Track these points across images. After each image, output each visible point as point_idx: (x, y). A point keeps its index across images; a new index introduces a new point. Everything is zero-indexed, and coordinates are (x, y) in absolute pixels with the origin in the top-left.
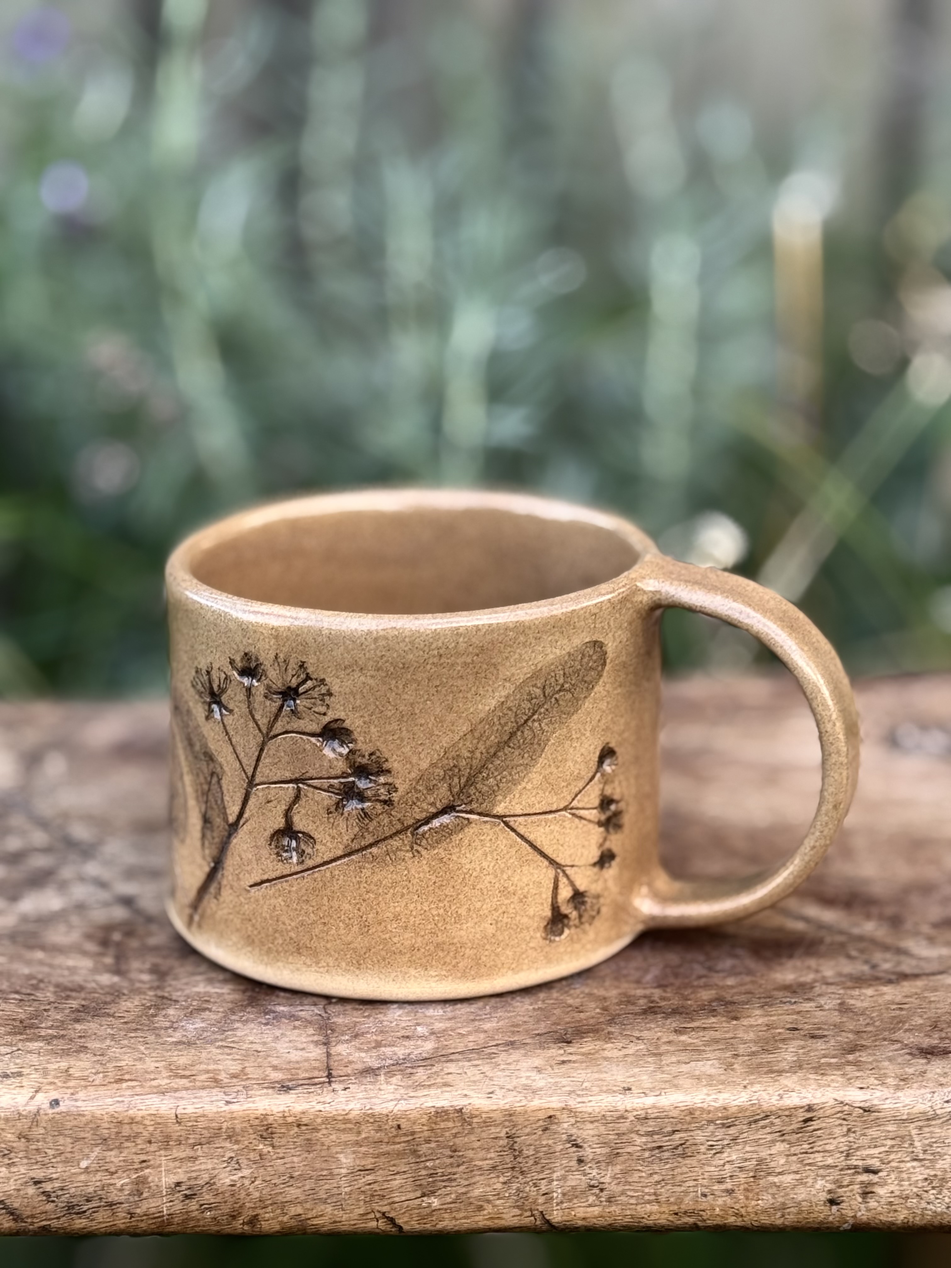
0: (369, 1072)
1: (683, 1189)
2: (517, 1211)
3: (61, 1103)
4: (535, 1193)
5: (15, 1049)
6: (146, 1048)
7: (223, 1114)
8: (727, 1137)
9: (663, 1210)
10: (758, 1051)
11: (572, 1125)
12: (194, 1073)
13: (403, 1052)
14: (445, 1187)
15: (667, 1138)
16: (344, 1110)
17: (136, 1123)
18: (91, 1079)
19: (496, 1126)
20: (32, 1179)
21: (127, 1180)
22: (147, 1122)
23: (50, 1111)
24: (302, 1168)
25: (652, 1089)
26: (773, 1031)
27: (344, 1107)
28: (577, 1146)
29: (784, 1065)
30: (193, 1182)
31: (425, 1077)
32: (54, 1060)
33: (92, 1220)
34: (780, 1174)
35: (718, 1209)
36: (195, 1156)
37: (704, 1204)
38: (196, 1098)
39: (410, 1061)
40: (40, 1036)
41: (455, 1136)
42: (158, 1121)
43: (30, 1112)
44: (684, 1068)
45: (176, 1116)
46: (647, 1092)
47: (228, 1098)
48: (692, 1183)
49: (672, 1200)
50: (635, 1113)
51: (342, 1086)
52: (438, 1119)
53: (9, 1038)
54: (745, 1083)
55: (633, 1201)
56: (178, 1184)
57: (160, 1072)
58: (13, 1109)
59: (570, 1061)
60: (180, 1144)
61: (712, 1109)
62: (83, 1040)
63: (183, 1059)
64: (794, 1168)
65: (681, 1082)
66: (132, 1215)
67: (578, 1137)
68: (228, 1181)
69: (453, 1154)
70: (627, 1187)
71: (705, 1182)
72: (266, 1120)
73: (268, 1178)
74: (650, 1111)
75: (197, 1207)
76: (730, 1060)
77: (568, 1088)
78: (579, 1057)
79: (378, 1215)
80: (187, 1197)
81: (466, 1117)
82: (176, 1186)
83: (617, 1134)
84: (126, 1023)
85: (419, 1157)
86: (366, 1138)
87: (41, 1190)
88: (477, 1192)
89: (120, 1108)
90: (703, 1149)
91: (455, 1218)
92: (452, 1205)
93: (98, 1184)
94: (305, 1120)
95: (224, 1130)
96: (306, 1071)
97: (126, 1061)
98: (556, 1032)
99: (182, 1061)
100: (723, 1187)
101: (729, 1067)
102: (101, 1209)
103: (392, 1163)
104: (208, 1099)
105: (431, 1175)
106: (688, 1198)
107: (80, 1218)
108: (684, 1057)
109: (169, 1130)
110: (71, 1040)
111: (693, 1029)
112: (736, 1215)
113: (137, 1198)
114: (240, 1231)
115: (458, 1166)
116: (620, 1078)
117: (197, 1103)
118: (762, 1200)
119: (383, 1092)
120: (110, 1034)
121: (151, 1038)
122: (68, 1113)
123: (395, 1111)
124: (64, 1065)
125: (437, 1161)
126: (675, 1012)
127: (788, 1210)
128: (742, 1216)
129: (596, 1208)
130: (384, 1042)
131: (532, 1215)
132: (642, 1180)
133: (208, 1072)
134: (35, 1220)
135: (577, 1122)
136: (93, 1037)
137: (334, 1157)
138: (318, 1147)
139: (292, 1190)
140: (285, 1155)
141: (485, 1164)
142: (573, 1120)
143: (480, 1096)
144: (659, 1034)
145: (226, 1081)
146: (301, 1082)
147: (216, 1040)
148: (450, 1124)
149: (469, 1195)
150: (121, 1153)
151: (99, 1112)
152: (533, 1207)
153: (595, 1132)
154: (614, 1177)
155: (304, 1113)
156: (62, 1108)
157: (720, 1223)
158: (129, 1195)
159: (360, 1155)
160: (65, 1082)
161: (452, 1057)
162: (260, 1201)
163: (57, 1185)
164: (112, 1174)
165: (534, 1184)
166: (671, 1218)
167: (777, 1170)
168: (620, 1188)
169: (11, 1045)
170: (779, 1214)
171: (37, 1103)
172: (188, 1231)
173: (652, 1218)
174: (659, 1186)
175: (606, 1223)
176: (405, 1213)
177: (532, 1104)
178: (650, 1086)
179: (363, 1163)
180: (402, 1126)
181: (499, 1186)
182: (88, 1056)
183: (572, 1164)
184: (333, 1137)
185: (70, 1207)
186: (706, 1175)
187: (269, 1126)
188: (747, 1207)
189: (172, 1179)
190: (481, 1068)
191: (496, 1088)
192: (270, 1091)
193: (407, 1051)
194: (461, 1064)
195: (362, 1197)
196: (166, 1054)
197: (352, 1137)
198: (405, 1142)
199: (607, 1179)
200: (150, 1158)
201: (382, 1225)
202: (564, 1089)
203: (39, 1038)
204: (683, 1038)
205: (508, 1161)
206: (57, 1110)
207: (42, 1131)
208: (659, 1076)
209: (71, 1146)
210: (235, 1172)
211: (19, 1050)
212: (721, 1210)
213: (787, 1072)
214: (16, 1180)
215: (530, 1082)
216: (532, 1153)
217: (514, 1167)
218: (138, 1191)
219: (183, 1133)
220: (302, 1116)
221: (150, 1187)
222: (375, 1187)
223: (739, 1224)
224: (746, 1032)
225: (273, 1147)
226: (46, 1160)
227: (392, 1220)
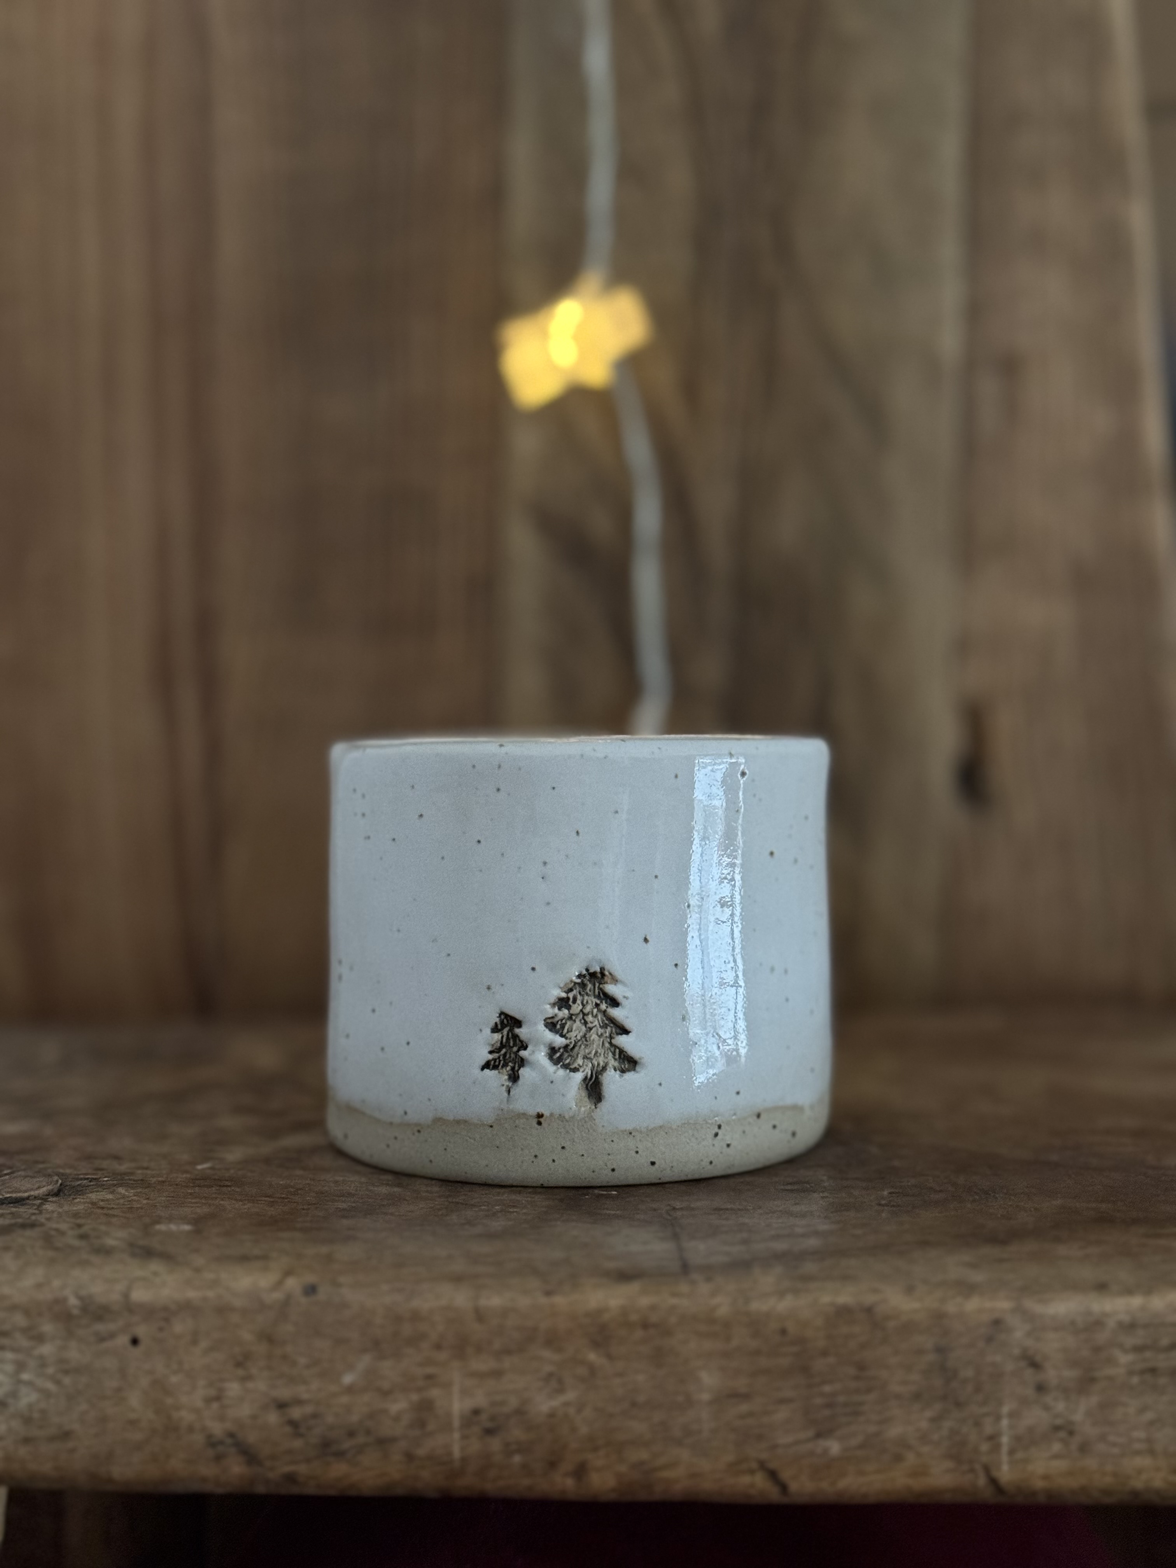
0: (740, 1264)
2: (950, 1465)
3: (319, 1290)
4: (976, 1436)
5: (261, 1237)
6: (434, 1239)
7: (540, 1309)
9: (1158, 1464)
11: (1028, 1334)
12: (501, 1260)
13: (781, 1247)
14: (848, 1423)
15: (1163, 1356)
16: (707, 1306)
17: (421, 1319)
19: (920, 1333)
20: (275, 1400)
21: (406, 1404)
22: (436, 1318)
23: (303, 1300)
24: (648, 1392)
25: (1138, 1285)
27: (707, 1303)
28: (1035, 1365)
30: (497, 1410)
31: (816, 1270)
32: (311, 1247)
33: (355, 1466)
36: (500, 1369)
38: (503, 1287)
41: (863, 1346)
42: (453, 1317)
43: (276, 1301)
45: (477, 1311)
50: (1117, 1319)
51: (703, 1278)
52: (839, 1321)
53: (254, 1229)
55: (1115, 1451)
56: (476, 1412)
58: (252, 1296)
59: (1012, 1259)
60: (480, 1351)
62: (351, 1232)
63: (485, 1249)
66: (410, 1457)
67: (1037, 1352)
68: (545, 1409)
69: (860, 1374)
70: (1106, 1429)
72: (600, 1317)
73: (601, 1406)
74: (1138, 1317)
75: (501, 1447)
77: (1018, 1284)
78: (1024, 1255)
79: (754, 1465)
80: (487, 1431)
81: (877, 1318)
82: (472, 1416)
83: (1092, 1348)
84: (408, 1220)
85: (813, 1376)
86: (737, 1347)
87: (287, 1417)
88: (894, 1431)
89: (399, 1299)
91: (861, 1473)
92: (859, 1453)
93: (366, 1409)
94: (653, 1319)
95: (541, 1332)
96: (654, 1261)
98: (983, 1234)
102: (368, 1448)
103: (774, 1385)
104: (521, 1289)
105: (829, 1405)
107: (339, 1462)
108: (1168, 1258)
109: (466, 1330)
110: (335, 1231)
111: (1169, 1235)
113: (418, 1433)
115: (867, 1392)
116: (1088, 1275)
120: (387, 1228)
121: (442, 1232)
122: (328, 1305)
123: (778, 1310)
124: (324, 1250)
125: (838, 1385)
126: (1138, 1221)
129: (1062, 1461)
131: (972, 1471)
132: (1129, 1418)
133: (519, 1260)
134: (276, 1464)
135: (1034, 1329)
136: (365, 1230)
137: (692, 1375)
138: (672, 1360)
139: (634, 1424)
140: (626, 1371)
141: (906, 1390)
142: (1028, 1327)
143: (895, 1290)
144: (1125, 1238)
145: (544, 1268)
146: (646, 1272)
147: (529, 1234)
148: (856, 1329)
149: (882, 1438)
150: (399, 1363)
151: (371, 1305)
152: (974, 1457)
153: (1060, 1345)
154: (1088, 1414)
155: (653, 1308)
156: (321, 1296)
158: (408, 1427)
159: (730, 1373)
160: (325, 1266)
162: (590, 1440)
163: (309, 1409)
164: (385, 1394)
165: (975, 1422)
168: (1098, 1430)
169: (256, 1234)
171: (286, 1290)
173: (1143, 1478)
174: (1153, 1429)
176: (792, 1463)
177: (970, 1302)
178: (1134, 1283)
179: (734, 1385)
180: (789, 1331)
181: (924, 1425)
182: (358, 1244)
183: (1028, 1392)
184: (693, 1345)
185: (325, 1444)
187: (603, 1327)
189: (469, 1404)
190: (891, 1263)
191: (917, 1283)
192: (605, 1281)
194: (861, 1259)
195: (732, 1437)
196: (462, 1244)
197: (719, 1346)
198: (791, 1354)
199: (1078, 1417)
200: (437, 1371)
201: (760, 1481)
202: (1012, 1284)
203: (293, 1229)
204: (1159, 1242)
205: (937, 1386)
206: (313, 1299)
207: (292, 1329)
209: (330, 1351)
210: (556, 1395)
211: (266, 1238)
214: (252, 1402)
216: (971, 1374)
217: (947, 1396)
218: (420, 1421)
219: (485, 1335)
220: (650, 1313)
221: (436, 1416)
222: (751, 1421)
225: (609, 1357)
226: (296, 1372)
227: (773, 1475)
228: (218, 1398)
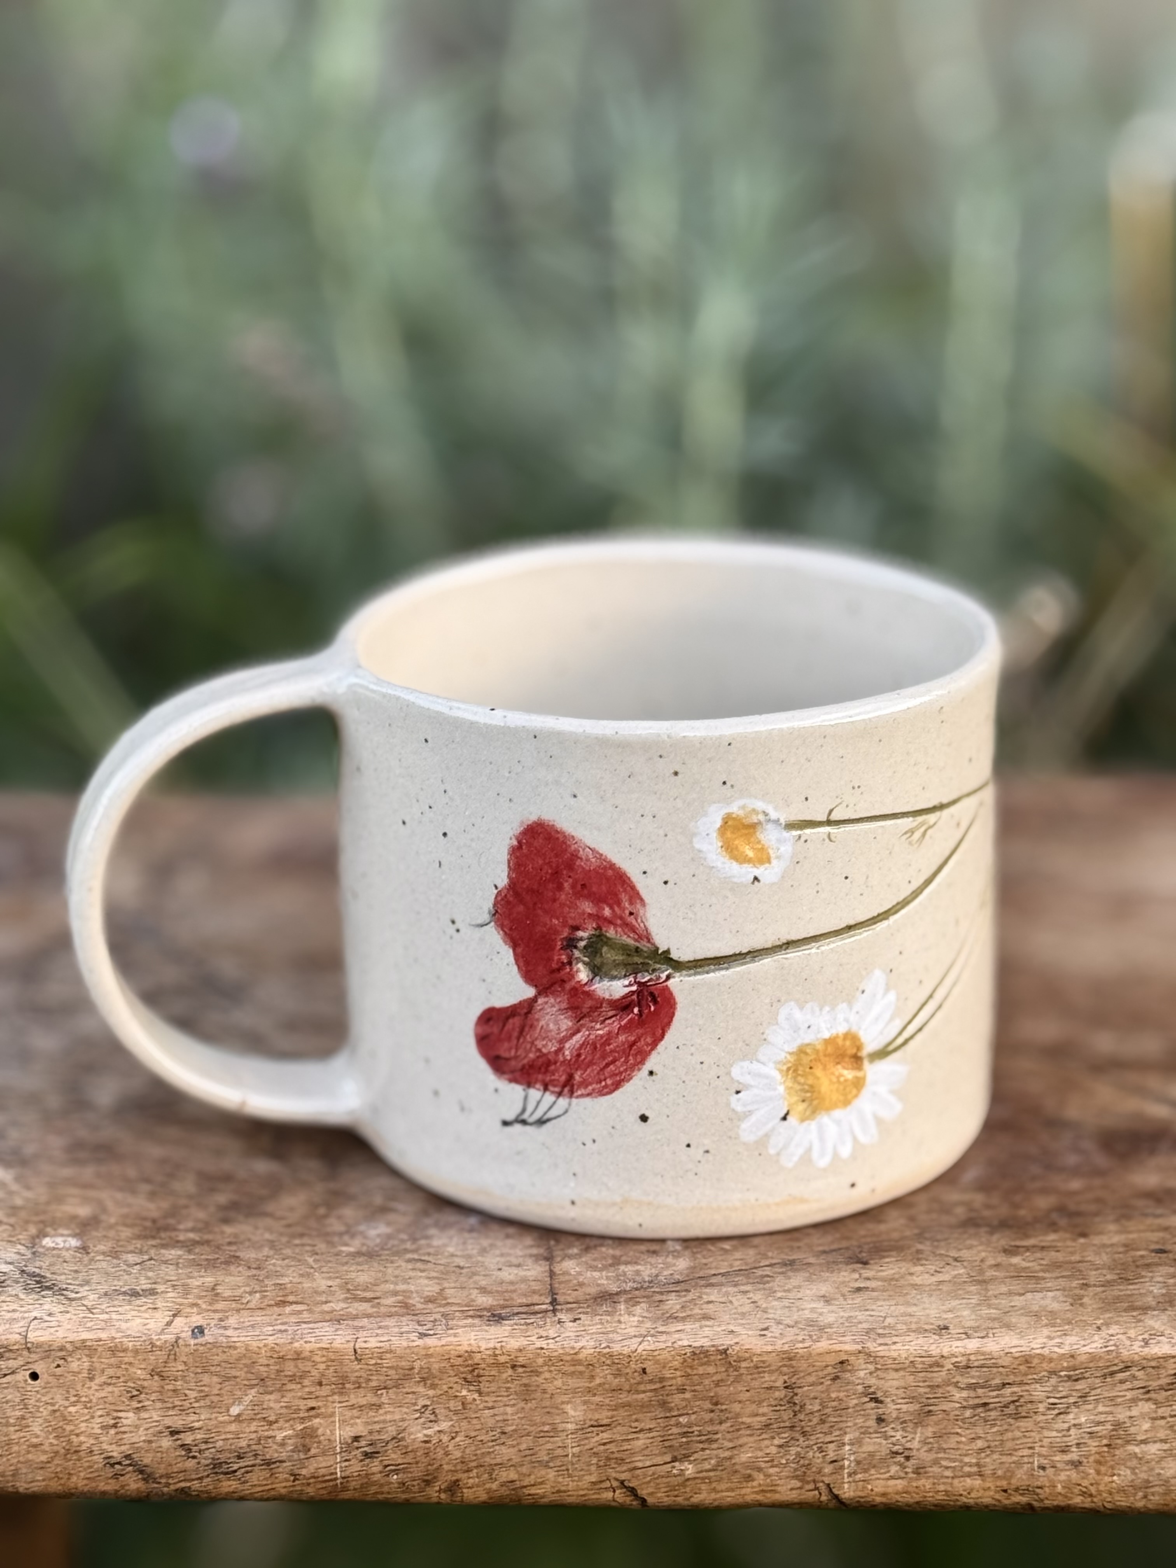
0: (606, 1298)
1: (1015, 1458)
2: (796, 1483)
3: (206, 1331)
4: (821, 1460)
5: (146, 1257)
6: (314, 1261)
7: (416, 1350)
8: (1074, 1394)
9: (988, 1485)
10: (1114, 1281)
11: (871, 1373)
12: (378, 1294)
13: (648, 1272)
14: (703, 1449)
15: (995, 1393)
16: (573, 1348)
17: (303, 1359)
18: (245, 1301)
19: (771, 1372)
20: (169, 1427)
21: (290, 1432)
22: (317, 1359)
23: (192, 1342)
24: (516, 1422)
25: (976, 1329)
26: (1133, 1253)
27: (572, 1343)
28: (877, 1400)
29: (1150, 1300)
30: (376, 1437)
31: (678, 1307)
32: (196, 1274)
33: (244, 1482)
34: (1144, 1442)
35: (1059, 1486)
36: (378, 1402)
37: (1042, 1478)
38: (380, 1328)
39: (659, 1284)
40: (178, 1242)
41: (717, 1384)
42: (333, 1357)
43: (165, 1341)
44: (1018, 1301)
45: (355, 1350)
46: (970, 1332)
47: (421, 1329)
48: (1026, 1452)
49: (1000, 1473)
50: (954, 1360)
51: (570, 1316)
52: (696, 1362)
53: (138, 1244)
54: (1099, 1322)
55: (948, 1473)
56: (356, 1439)
57: (333, 1293)
58: (144, 1338)
59: (866, 1288)
60: (359, 1387)
61: (1055, 1356)
62: (234, 1248)
63: (363, 1276)
64: (1162, 1434)
65: (1014, 1320)
66: (296, 1476)
67: (878, 1389)
68: (420, 1436)
69: (714, 1408)
70: (940, 1455)
71: (1044, 1451)
72: (471, 1358)
73: (473, 1434)
74: (972, 1358)
75: (380, 1468)
76: (1077, 1292)
77: (865, 1325)
78: (880, 1283)
79: (615, 1484)
80: (366, 1455)
81: (731, 1360)
82: (353, 1442)
83: (929, 1386)
84: (289, 1226)
85: (670, 1410)
86: (600, 1385)
87: (179, 1442)
88: (745, 1457)
89: (282, 1339)
90: (1041, 1408)
91: (714, 1490)
92: (711, 1474)
93: (253, 1436)
94: (521, 1360)
95: (416, 1371)
96: (525, 1295)
97: (289, 1278)
98: (847, 1248)
99: (363, 1278)
100: (1067, 1457)
101: (1077, 1301)
102: (256, 1468)
103: (634, 1417)
104: (396, 1330)
105: (684, 1434)
106: (1021, 1471)
107: (229, 1479)
108: (1016, 1286)
109: (344, 1370)
110: (218, 1247)
111: (1028, 1249)
112: (1083, 1494)
113: (302, 1456)
114: (435, 1500)
115: (721, 1423)
116: (933, 1313)
117: (382, 1335)
118: (1119, 1475)
119: (623, 1326)
120: (268, 1240)
121: (322, 1246)
122: (215, 1345)
123: (639, 1351)
124: (209, 1280)
125: (693, 1417)
126: (1004, 1225)
127: (1152, 1490)
128: (1091, 1495)
129: (899, 1482)
130: (624, 1259)
131: (817, 1489)
132: (961, 1446)
133: (395, 1293)
134: (171, 1481)
135: (877, 1369)
136: (247, 1244)
137: (557, 1408)
138: (538, 1395)
139: (504, 1450)
140: (496, 1405)
141: (756, 1421)
142: (871, 1367)
143: (750, 1333)
144: (983, 1254)
145: (419, 1306)
146: (516, 1310)
147: (406, 1251)
148: (711, 1369)
149: (733, 1461)
150: (283, 1397)
151: (255, 1344)
152: (818, 1477)
153: (901, 1383)
154: (924, 1442)
155: (520, 1350)
156: (208, 1338)
157: (1062, 1504)
158: (293, 1451)
159: (593, 1407)
160: (210, 1304)
161: (714, 1280)
162: (463, 1462)
163: (199, 1436)
164: (271, 1423)
165: (819, 1448)
166: (997, 1497)
167: (1139, 1438)
168: (933, 1456)
169: (141, 1252)
170: (1140, 1494)
171: (175, 1331)
172: (368, 1498)
173: (973, 1495)
174: (983, 1455)
175: (912, 1501)
176: (649, 1482)
177: (819, 1344)
178: (972, 1324)
179: (597, 1416)
180: (647, 1370)
181: (773, 1450)
182: (240, 1269)
183: (868, 1424)
184: (558, 1383)
185: (216, 1465)
186: (1046, 1442)
187: (475, 1367)
188: (1098, 1484)
189: (349, 1432)
190: (751, 1295)
191: (771, 1323)
192: (477, 1321)
193: (653, 1271)
194: (724, 1289)
195: (594, 1461)
196: (341, 1268)
197: (583, 1383)
198: (651, 1391)
199: (915, 1444)
200: (320, 1404)
201: (620, 1496)
202: (860, 1326)
203: (176, 1243)
204: (1015, 1260)
205: (786, 1418)
206: (200, 1340)
207: (180, 1368)
208: (985, 1311)
209: (219, 1386)
210: (431, 1424)
211: (151, 1259)
212: (1064, 1487)
213: (1155, 1310)
214: (147, 1429)
215: (815, 1316)
216: (817, 1407)
217: (793, 1427)
218: (304, 1446)
219: (364, 1375)
220: (519, 1354)
221: (319, 1442)
222: (612, 1447)
223: (1087, 1505)
224: (1097, 1253)
225: (480, 1393)
226: (187, 1404)
227: (633, 1491)
228: (115, 1426)
